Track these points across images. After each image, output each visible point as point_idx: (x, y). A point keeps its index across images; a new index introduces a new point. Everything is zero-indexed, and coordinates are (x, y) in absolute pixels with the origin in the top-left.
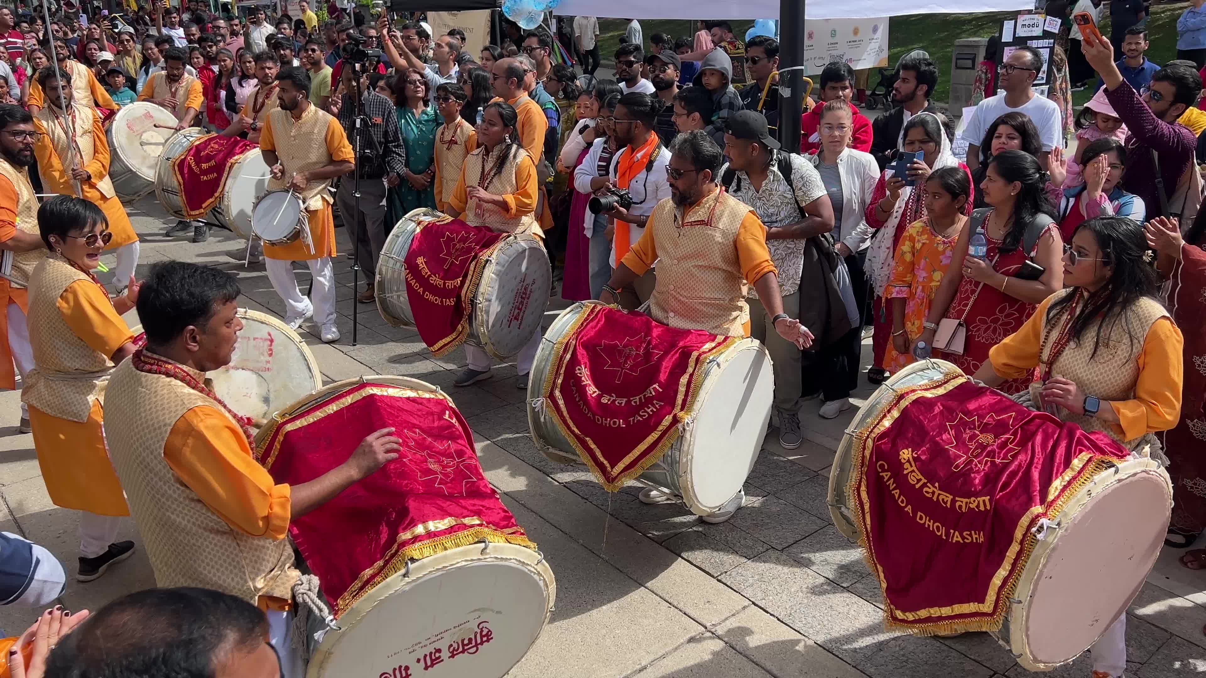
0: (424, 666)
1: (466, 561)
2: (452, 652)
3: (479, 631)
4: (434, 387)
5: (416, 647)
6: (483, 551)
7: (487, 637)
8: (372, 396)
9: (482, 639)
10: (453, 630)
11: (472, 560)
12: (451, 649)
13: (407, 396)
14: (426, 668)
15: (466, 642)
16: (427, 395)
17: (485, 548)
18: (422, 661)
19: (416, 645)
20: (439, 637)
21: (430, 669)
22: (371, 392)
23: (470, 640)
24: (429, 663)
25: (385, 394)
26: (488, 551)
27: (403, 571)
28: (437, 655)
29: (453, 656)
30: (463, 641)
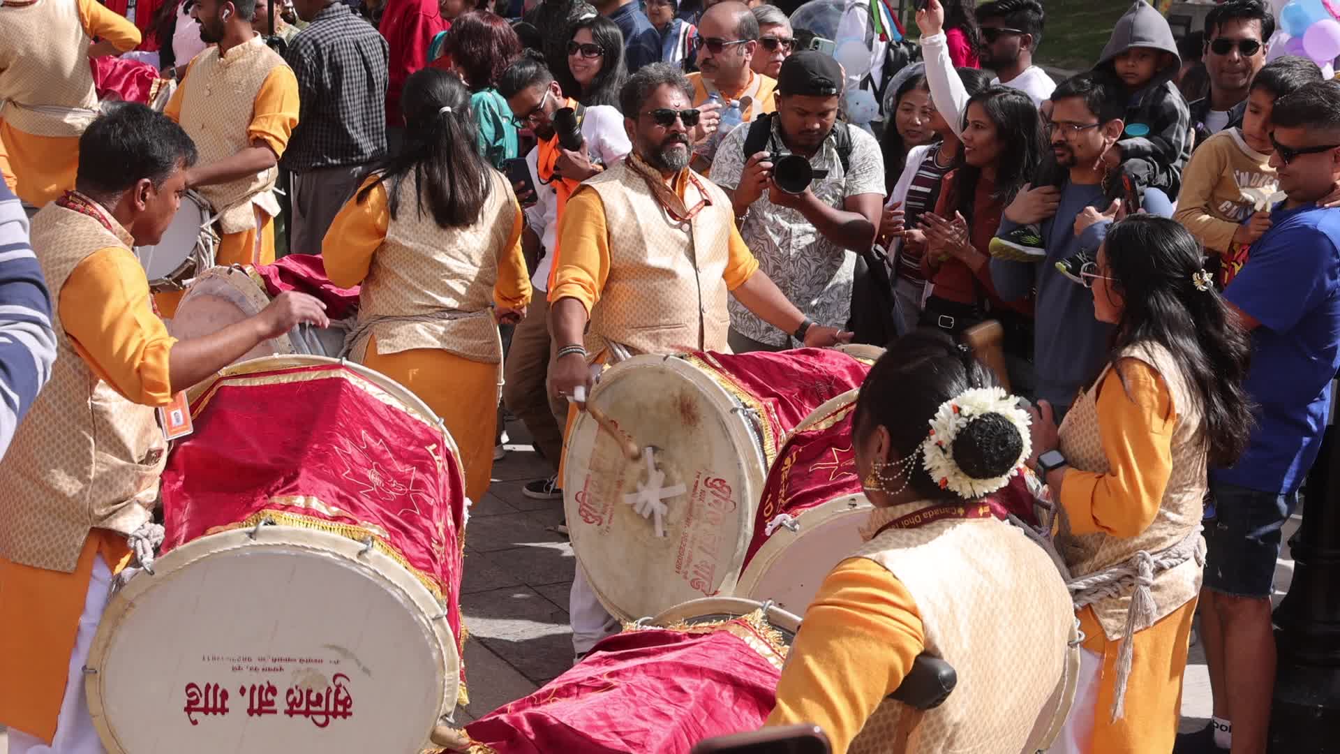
0: (248, 706)
1: (335, 554)
2: (291, 705)
3: (334, 689)
4: (437, 419)
5: (243, 664)
6: (360, 553)
7: (343, 707)
8: (342, 379)
9: (335, 707)
10: (298, 664)
11: (343, 557)
12: (291, 699)
13: (388, 403)
14: (251, 712)
15: (313, 697)
16: (417, 416)
17: (365, 551)
18: (247, 694)
19: (245, 659)
20: (277, 665)
21: (255, 715)
22: (343, 375)
23: (319, 696)
24: (256, 706)
25: (361, 387)
26: (367, 556)
27: (252, 529)
28: (270, 697)
29: (290, 713)
30: (309, 692)
